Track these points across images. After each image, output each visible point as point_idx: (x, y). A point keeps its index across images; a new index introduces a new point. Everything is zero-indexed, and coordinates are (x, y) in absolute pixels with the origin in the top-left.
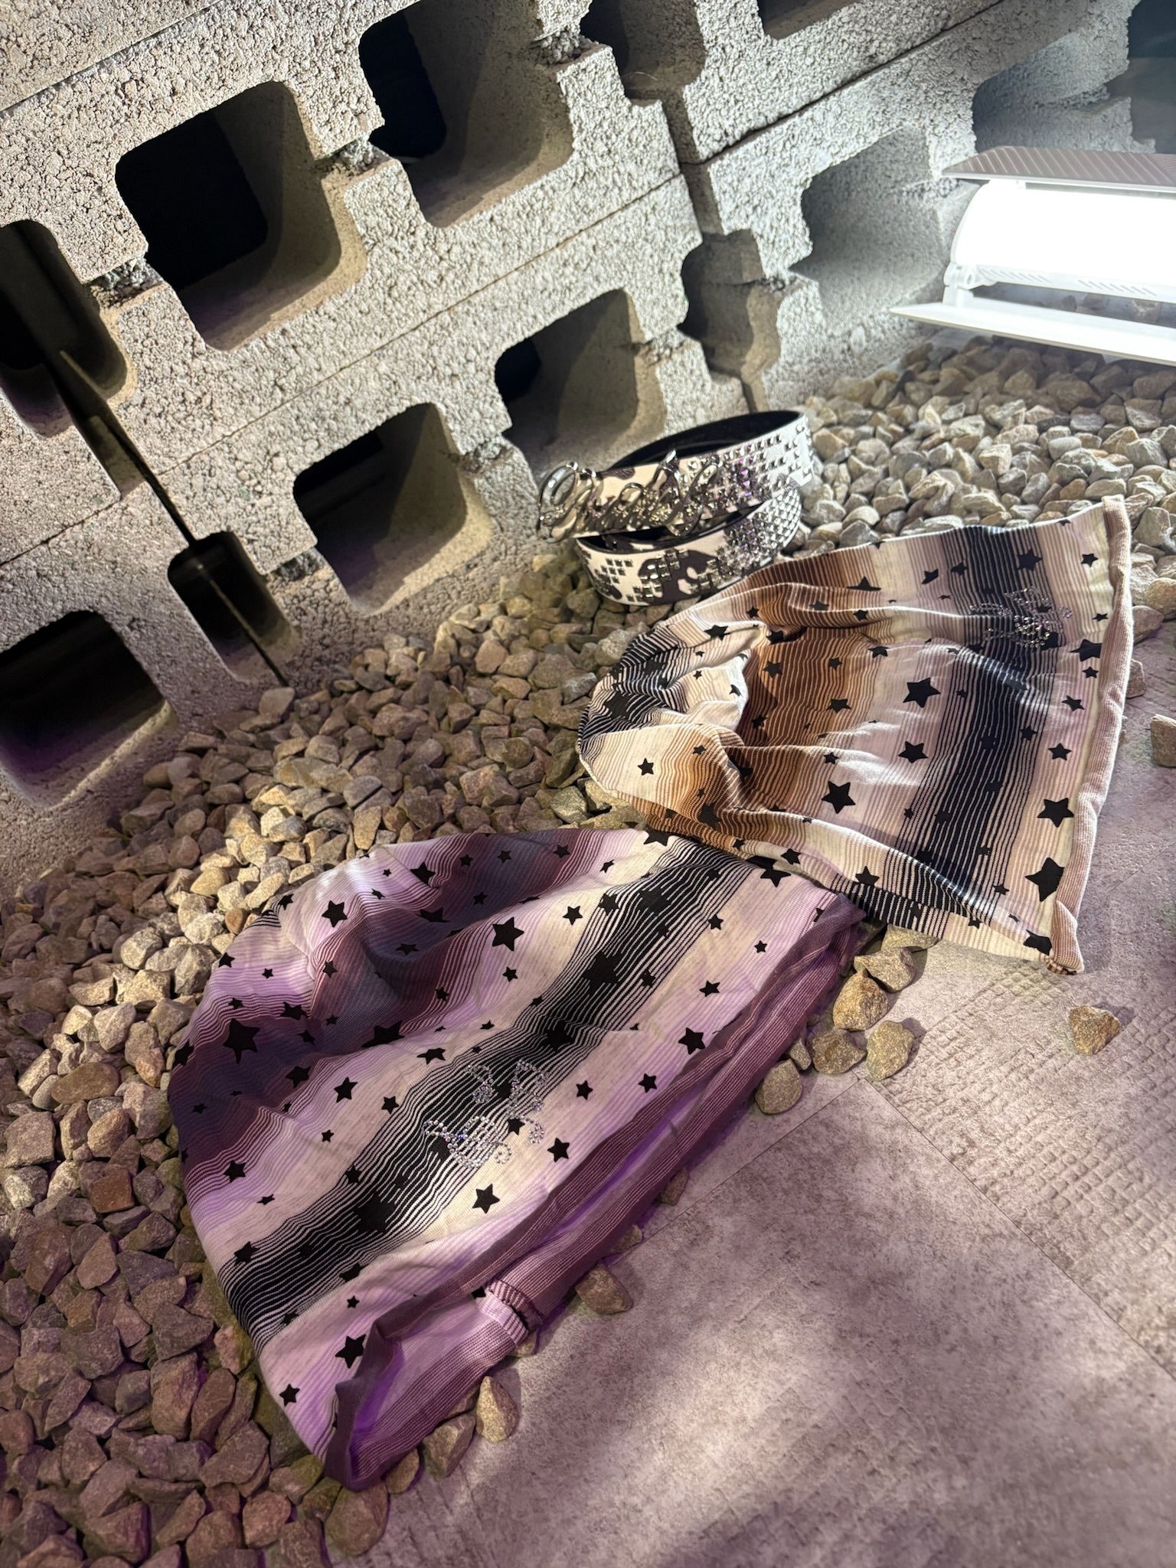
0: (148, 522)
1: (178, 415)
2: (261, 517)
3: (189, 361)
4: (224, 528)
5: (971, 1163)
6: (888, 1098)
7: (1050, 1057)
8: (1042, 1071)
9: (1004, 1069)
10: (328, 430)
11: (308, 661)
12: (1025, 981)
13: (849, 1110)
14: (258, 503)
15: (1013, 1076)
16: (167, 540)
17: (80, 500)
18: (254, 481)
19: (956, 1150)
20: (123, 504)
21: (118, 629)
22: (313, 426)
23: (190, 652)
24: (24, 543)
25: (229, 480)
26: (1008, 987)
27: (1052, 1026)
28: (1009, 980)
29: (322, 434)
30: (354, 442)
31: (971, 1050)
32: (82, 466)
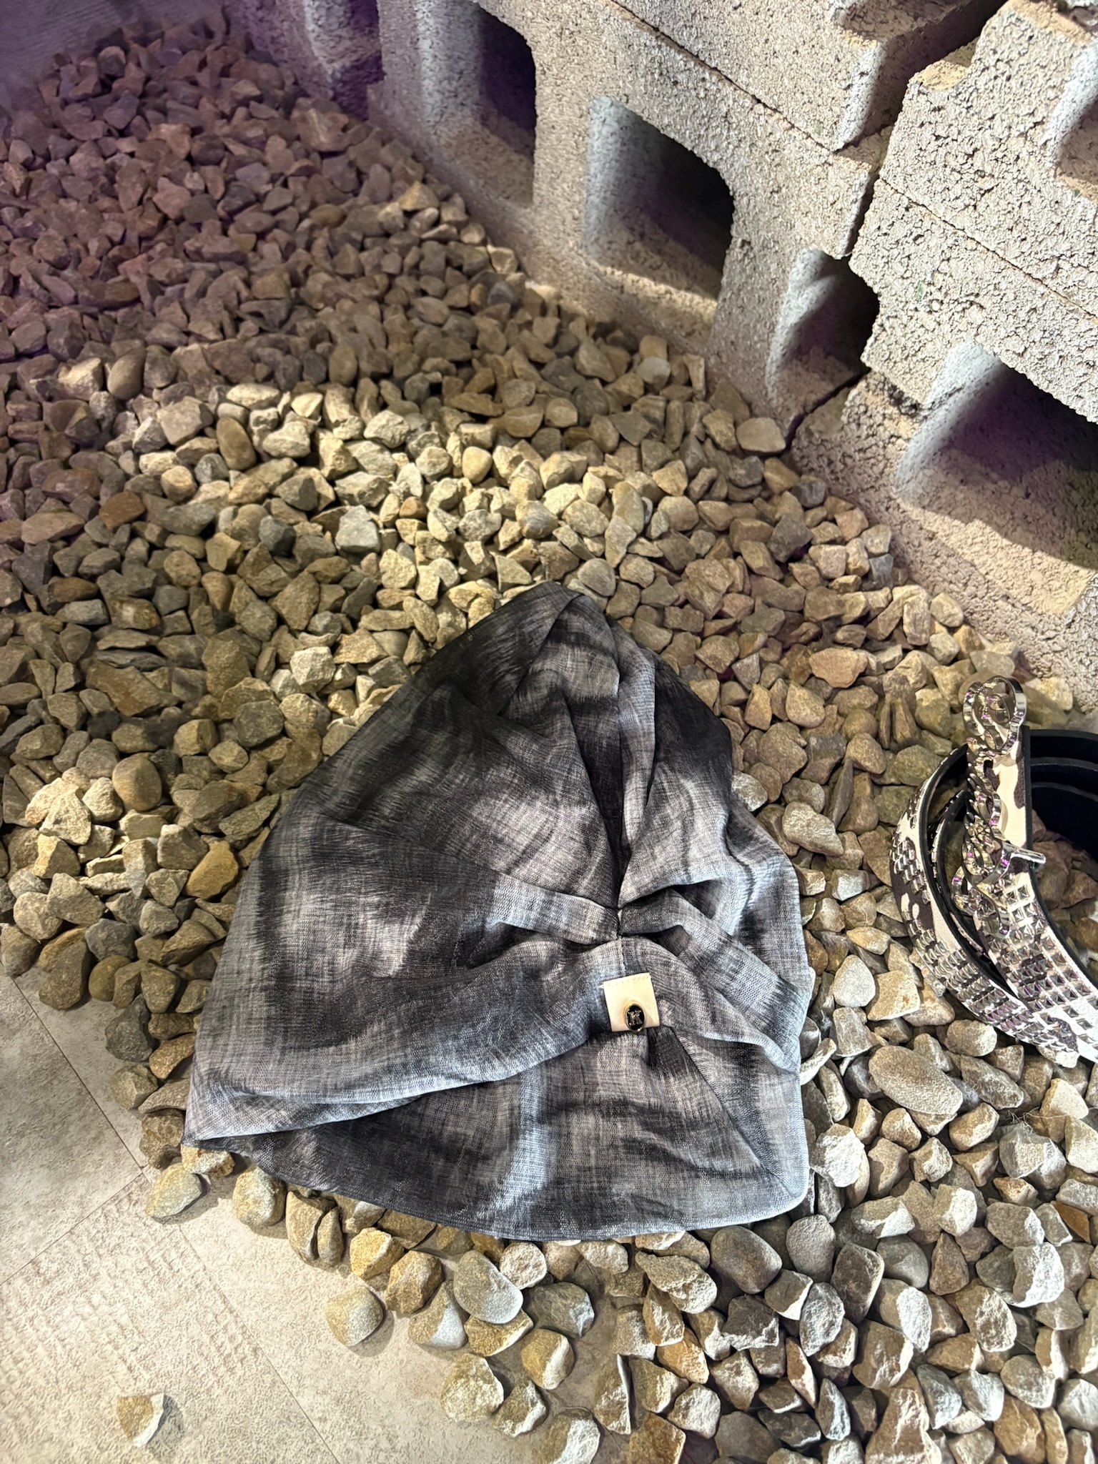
0: (831, 199)
1: (950, 159)
2: (911, 324)
3: (1014, 132)
4: (876, 290)
5: (27, 1280)
6: (115, 1198)
7: (130, 1369)
8: (115, 1358)
9: (124, 1320)
10: (1044, 358)
11: (822, 450)
12: (229, 1348)
13: (110, 1159)
14: (922, 314)
15: (114, 1328)
16: (828, 233)
17: (808, 107)
18: (940, 296)
19: (44, 1265)
20: (831, 159)
21: (733, 233)
22: (1037, 335)
23: (757, 321)
24: (742, 79)
25: (923, 266)
26: (225, 1328)
27: (168, 1375)
28: (233, 1329)
29: (1035, 351)
30: (1050, 395)
31: (153, 1285)
32: (835, 85)
